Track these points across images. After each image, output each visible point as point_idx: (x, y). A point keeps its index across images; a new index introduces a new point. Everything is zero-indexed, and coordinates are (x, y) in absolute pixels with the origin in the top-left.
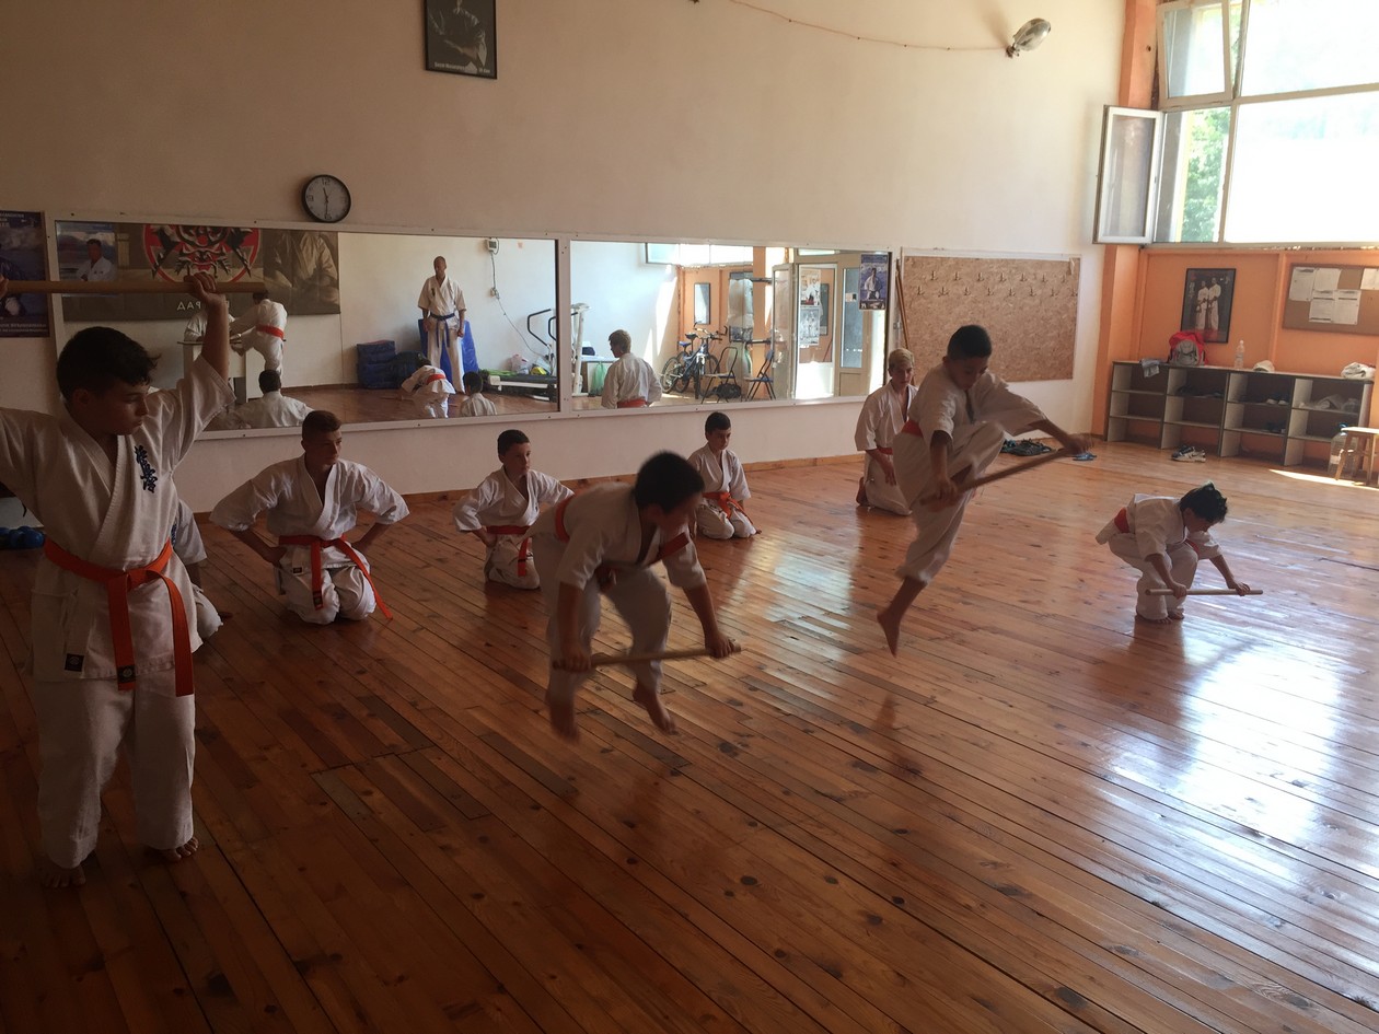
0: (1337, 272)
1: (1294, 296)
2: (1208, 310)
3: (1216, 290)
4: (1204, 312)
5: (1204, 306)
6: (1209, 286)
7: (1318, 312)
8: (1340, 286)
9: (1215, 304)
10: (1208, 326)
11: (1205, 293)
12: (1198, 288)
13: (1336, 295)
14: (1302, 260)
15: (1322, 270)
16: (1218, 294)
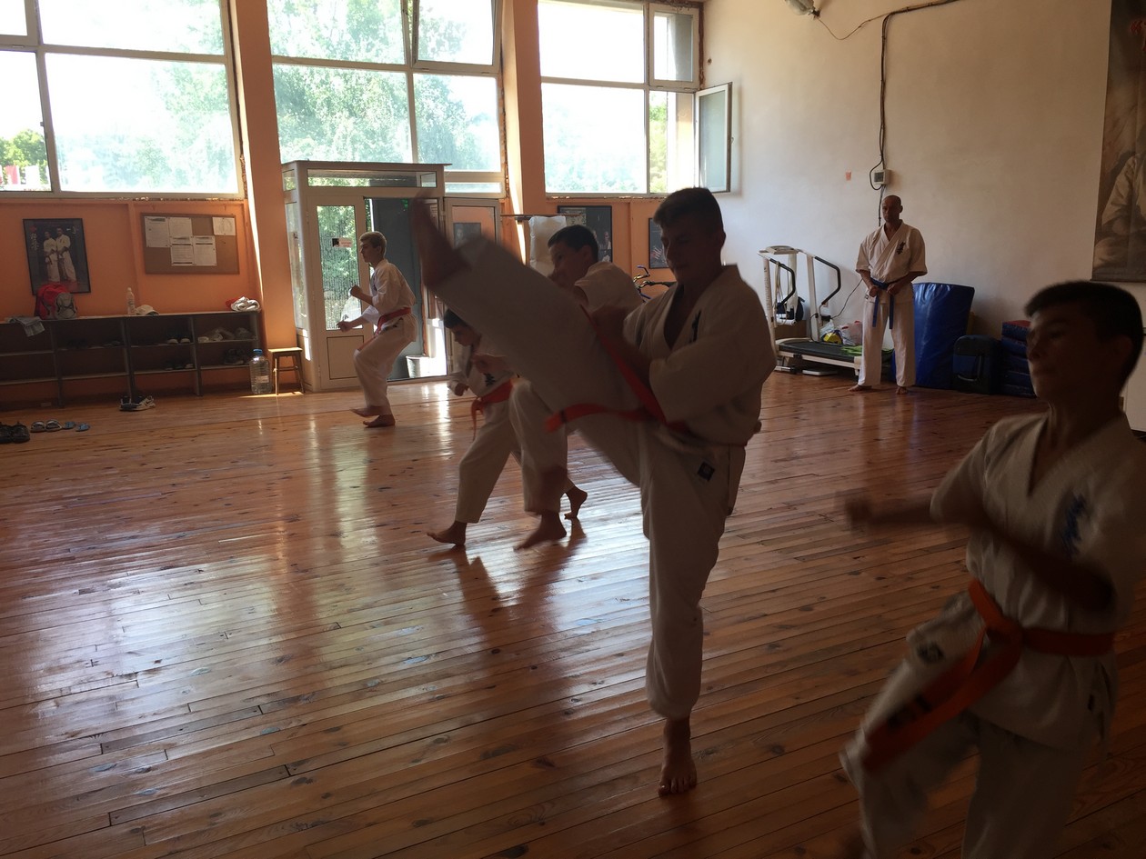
0: (188, 221)
1: (151, 243)
2: (60, 262)
3: (64, 241)
4: (56, 264)
5: (54, 257)
6: (55, 237)
7: (179, 257)
8: (195, 233)
9: (67, 255)
10: (64, 279)
11: (50, 244)
12: (41, 240)
13: (193, 241)
14: (150, 210)
15: (173, 220)
16: (68, 244)
